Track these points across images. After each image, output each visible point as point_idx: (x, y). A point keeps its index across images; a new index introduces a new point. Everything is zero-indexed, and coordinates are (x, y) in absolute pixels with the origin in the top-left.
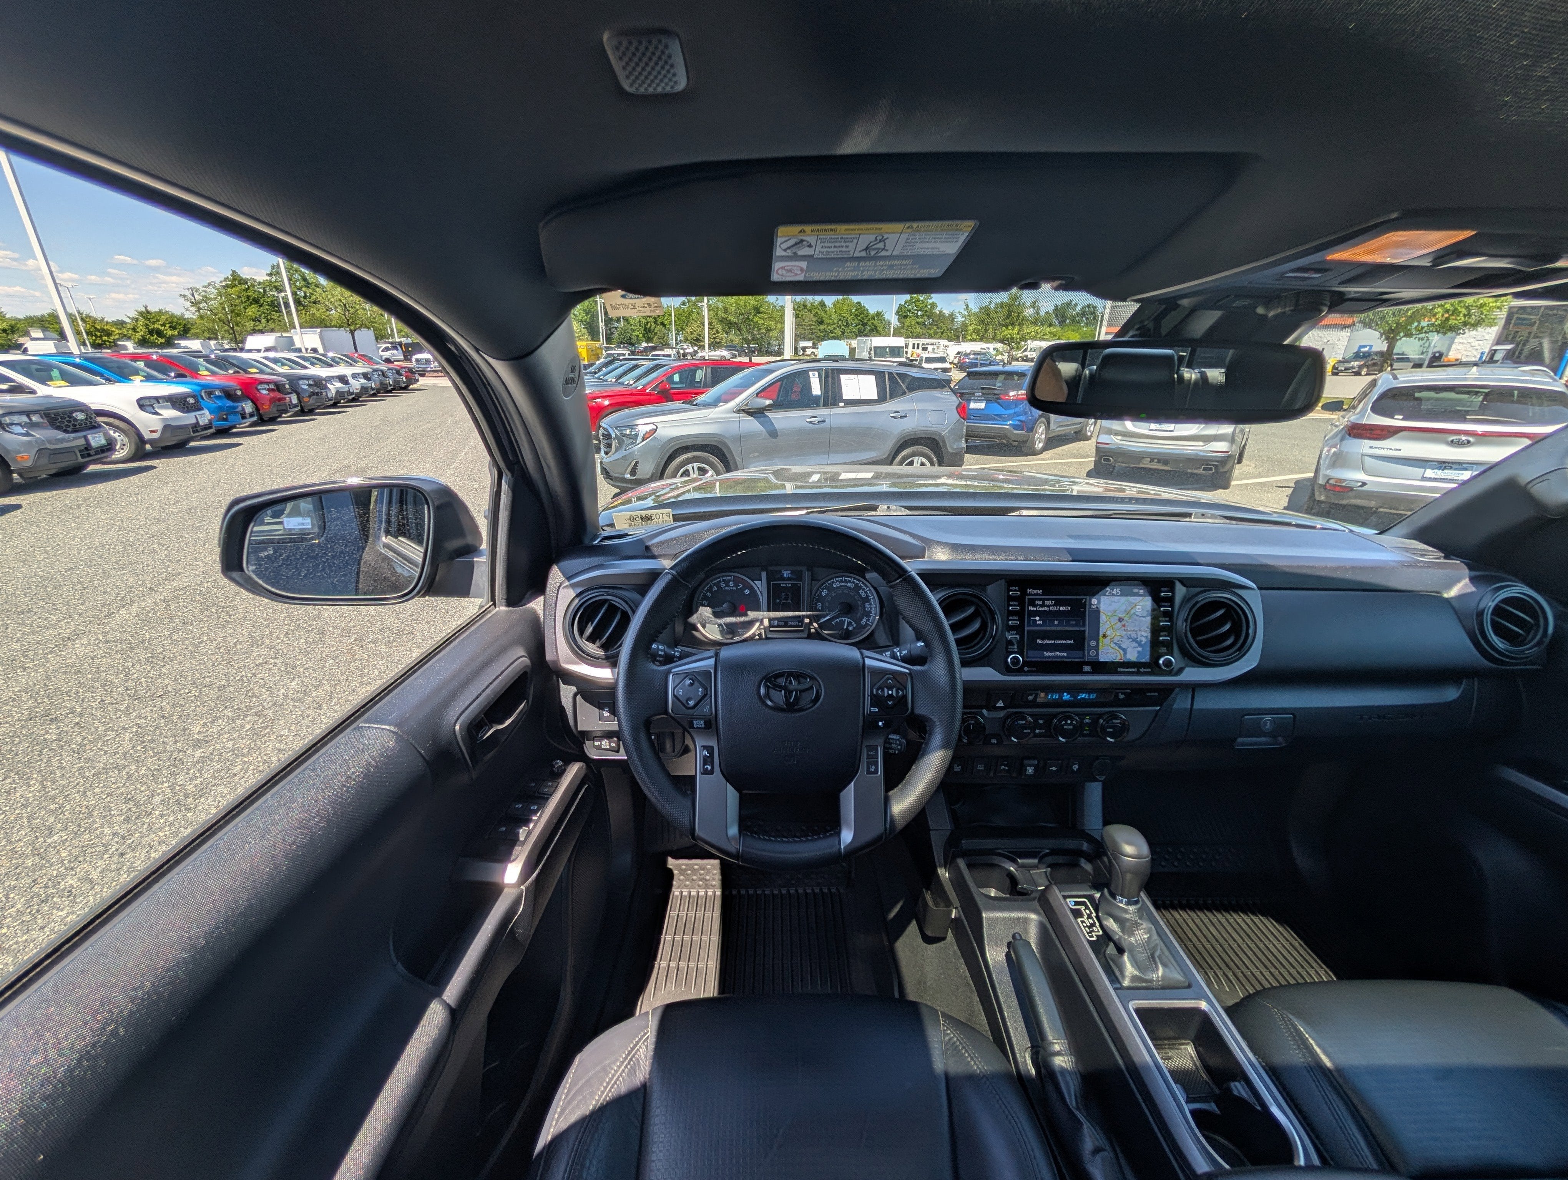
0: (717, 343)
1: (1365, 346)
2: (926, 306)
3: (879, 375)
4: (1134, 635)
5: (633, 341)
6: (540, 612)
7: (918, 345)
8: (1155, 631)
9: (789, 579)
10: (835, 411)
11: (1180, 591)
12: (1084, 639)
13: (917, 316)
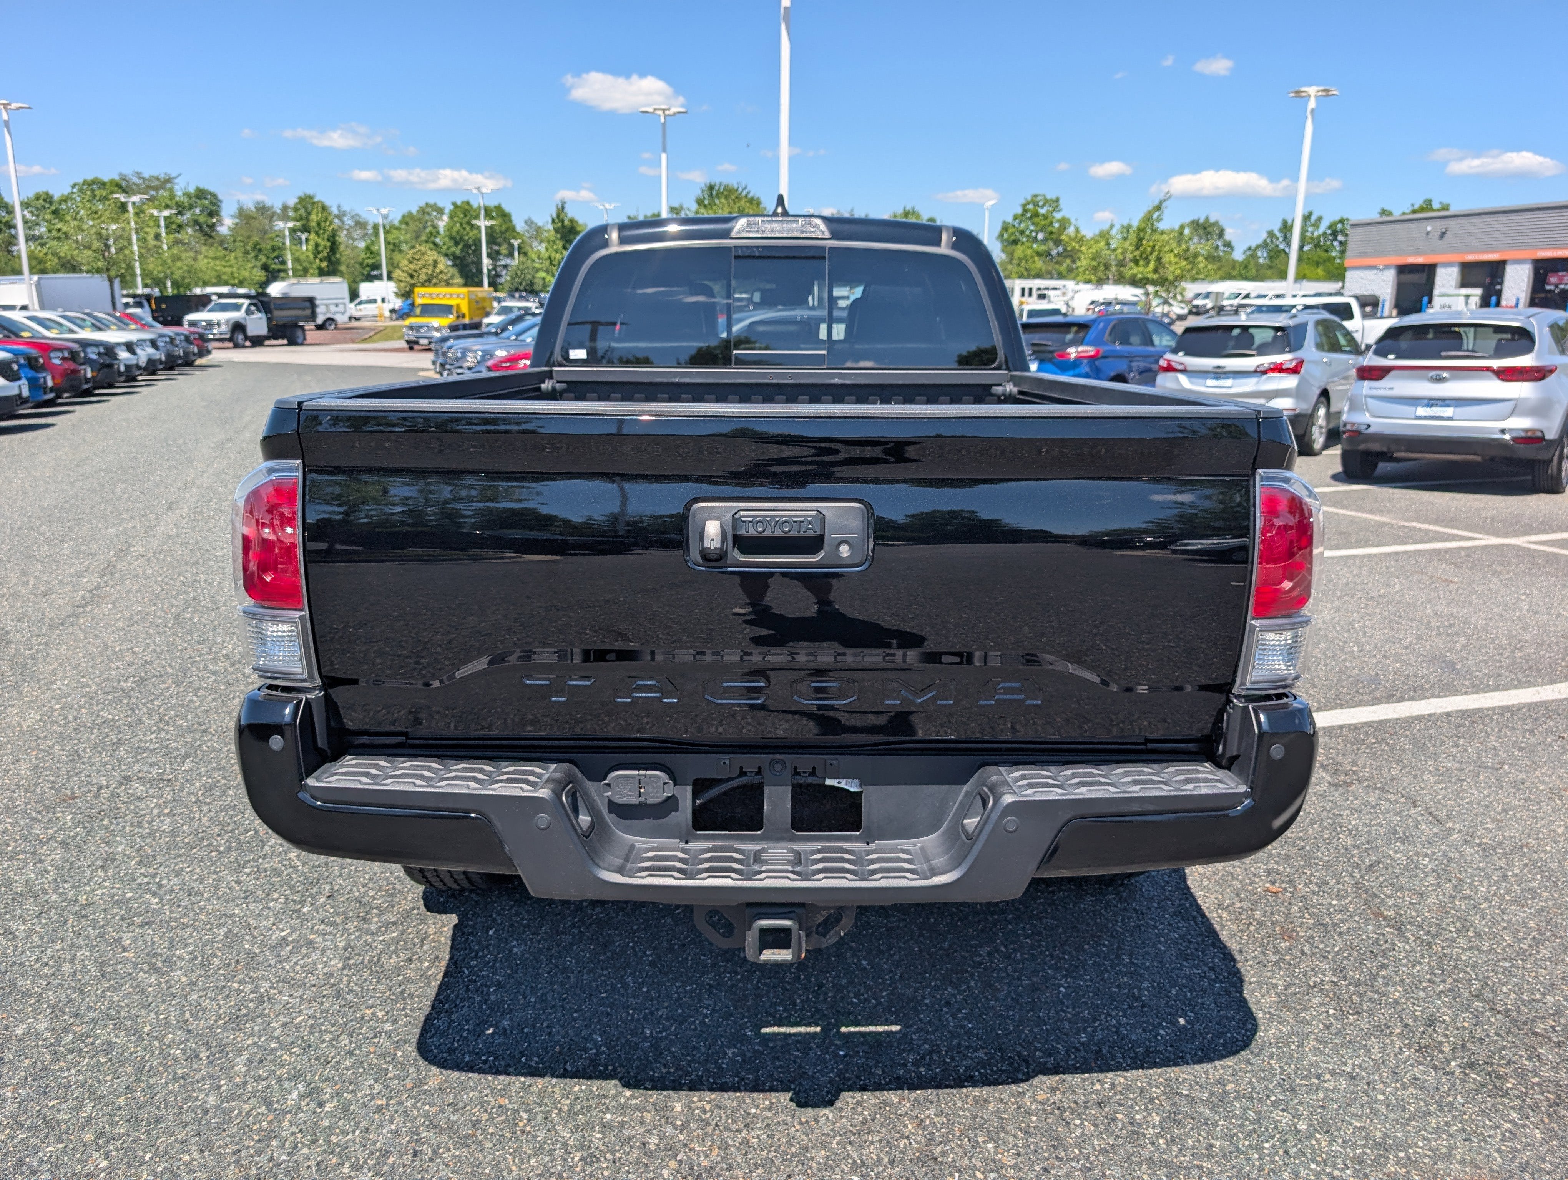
13: (1035, 240)
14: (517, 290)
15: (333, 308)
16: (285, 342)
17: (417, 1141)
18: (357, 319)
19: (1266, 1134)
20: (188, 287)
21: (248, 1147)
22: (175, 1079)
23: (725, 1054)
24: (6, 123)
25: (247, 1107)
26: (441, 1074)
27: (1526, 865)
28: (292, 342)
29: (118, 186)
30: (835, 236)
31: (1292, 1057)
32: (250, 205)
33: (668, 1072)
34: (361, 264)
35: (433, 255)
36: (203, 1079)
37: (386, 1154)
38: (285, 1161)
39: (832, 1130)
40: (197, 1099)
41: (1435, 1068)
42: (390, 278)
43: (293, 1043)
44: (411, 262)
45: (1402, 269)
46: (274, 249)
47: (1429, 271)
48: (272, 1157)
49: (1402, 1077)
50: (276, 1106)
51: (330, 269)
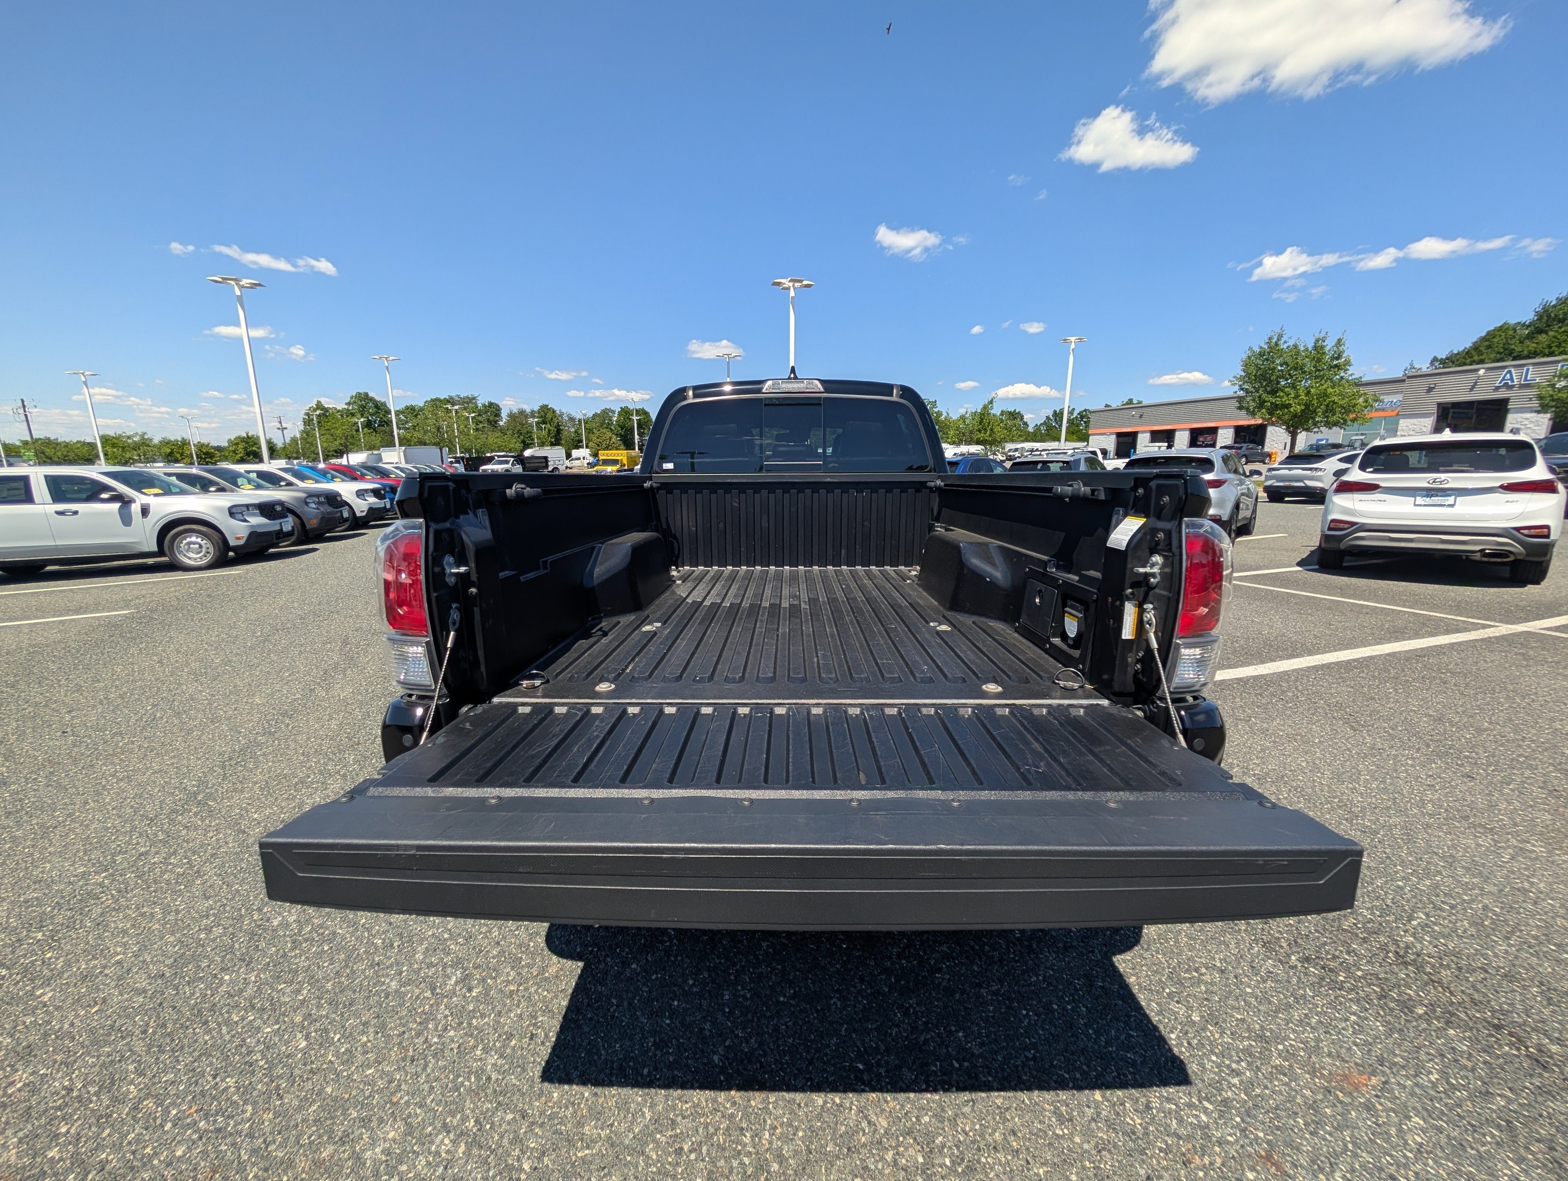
15: (557, 462)
17: (535, 1024)
18: (571, 468)
19: (1170, 1025)
20: (484, 453)
21: (411, 1029)
22: (372, 966)
23: (761, 946)
24: (387, 368)
25: (417, 991)
26: (559, 962)
27: (1290, 790)
29: (447, 401)
30: (826, 391)
31: (1172, 952)
32: (515, 411)
33: (720, 963)
34: (572, 440)
35: (609, 434)
36: (391, 966)
37: (510, 1036)
38: (435, 1043)
39: (841, 1018)
40: (384, 983)
41: (1281, 961)
42: (587, 447)
43: (460, 934)
44: (598, 438)
45: (1119, 435)
46: (528, 432)
47: (1134, 435)
48: (427, 1039)
49: (1259, 971)
50: (438, 990)
51: (556, 442)
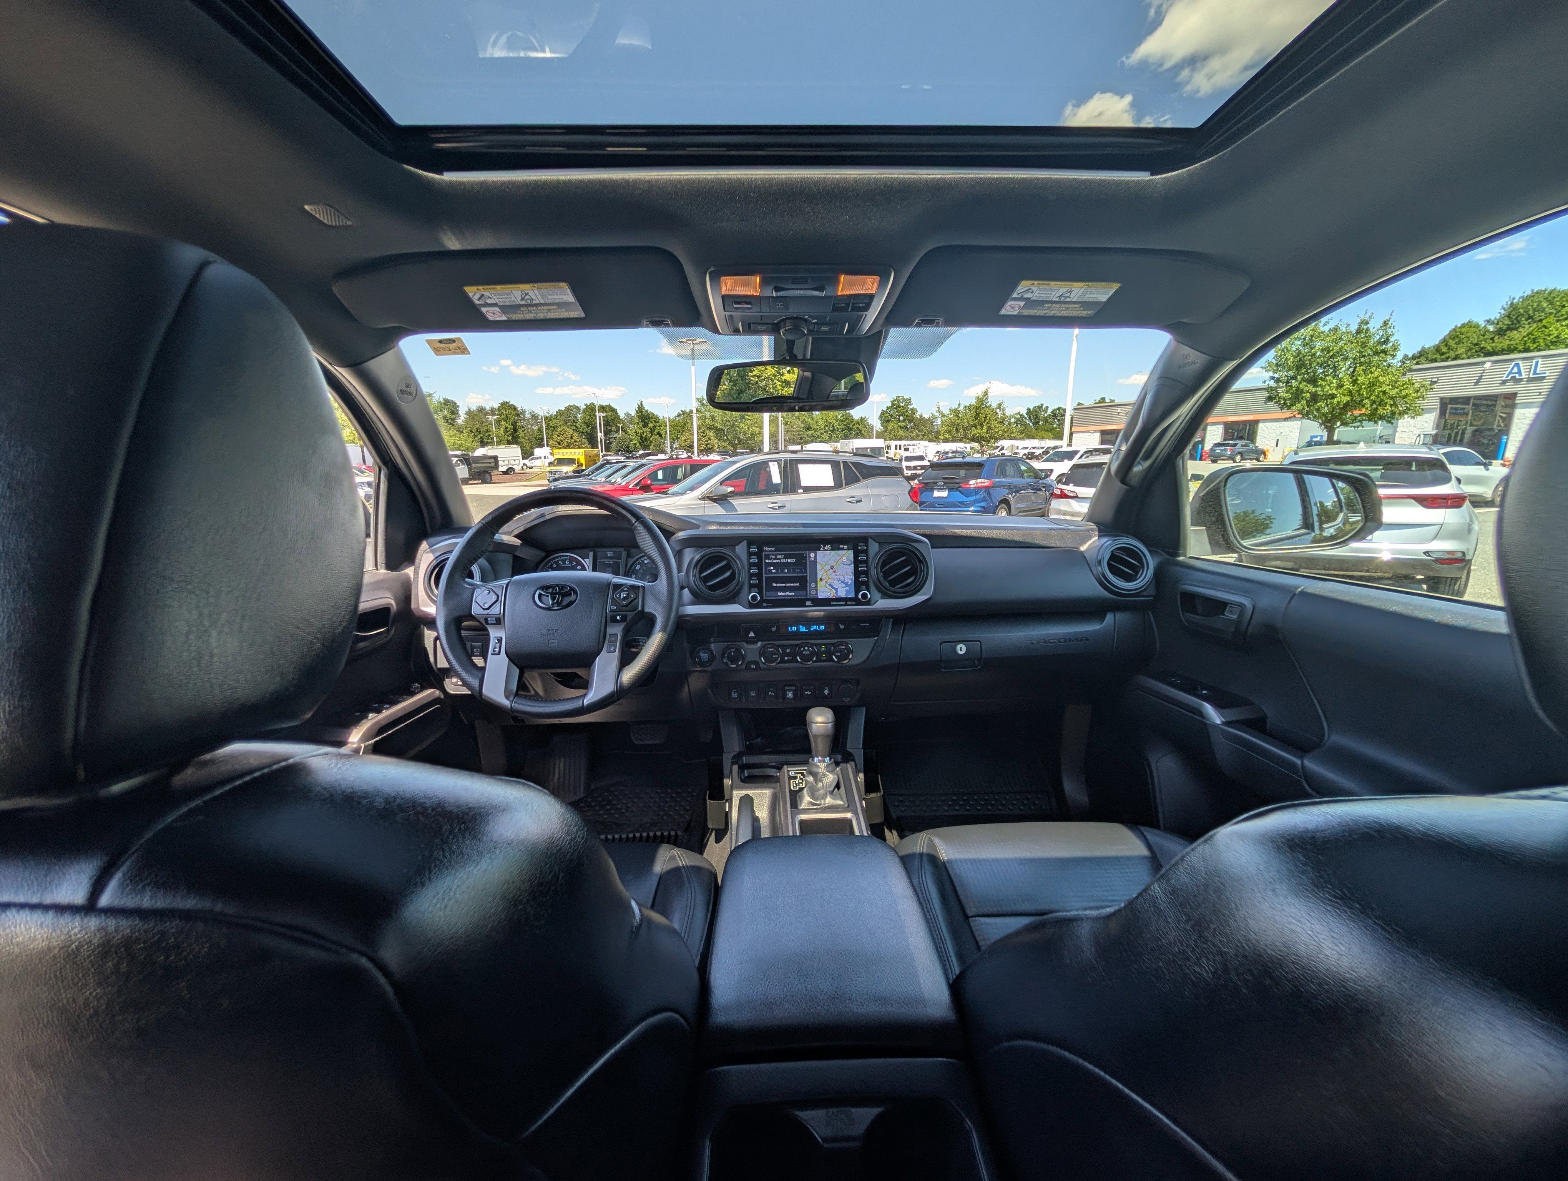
0: (709, 448)
1: (1316, 437)
2: (907, 411)
3: (835, 465)
4: (842, 579)
5: (631, 449)
6: (412, 576)
7: (900, 446)
8: (857, 573)
9: (611, 558)
10: (794, 497)
11: (874, 547)
12: (806, 581)
13: (899, 421)
14: (620, 450)
15: (512, 462)
16: (480, 481)
28: (484, 482)
32: (474, 408)
34: (535, 438)
35: (573, 432)
42: (548, 445)
44: (559, 436)
45: (1103, 432)
46: (485, 431)
51: (512, 441)
